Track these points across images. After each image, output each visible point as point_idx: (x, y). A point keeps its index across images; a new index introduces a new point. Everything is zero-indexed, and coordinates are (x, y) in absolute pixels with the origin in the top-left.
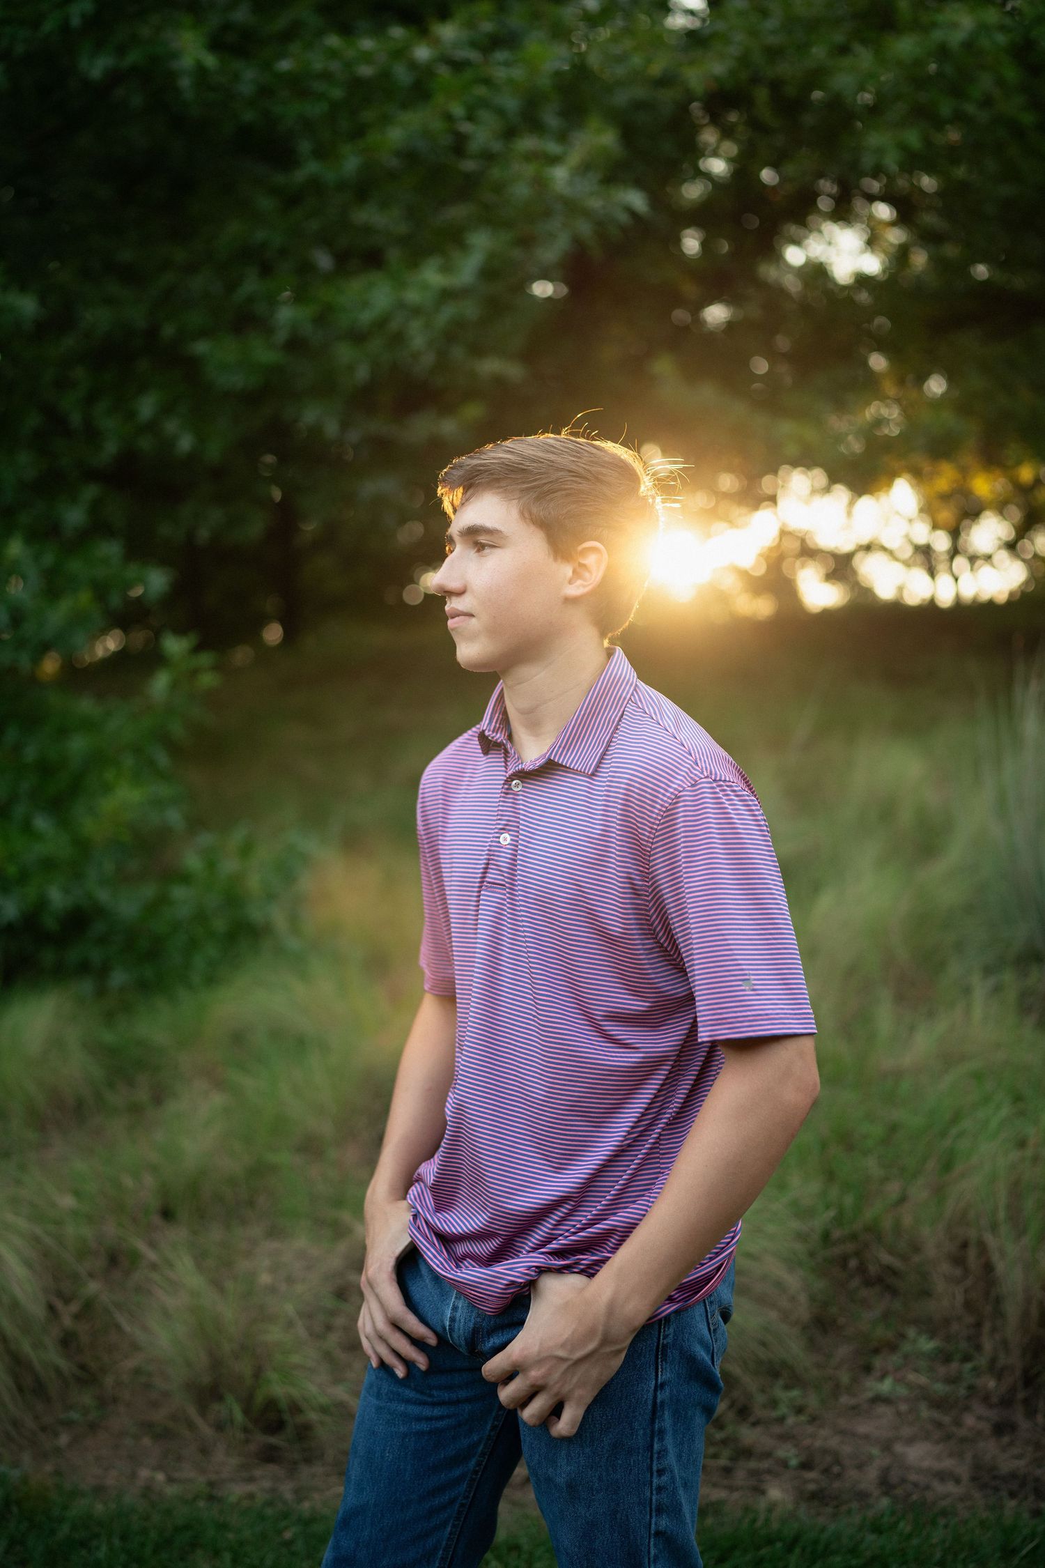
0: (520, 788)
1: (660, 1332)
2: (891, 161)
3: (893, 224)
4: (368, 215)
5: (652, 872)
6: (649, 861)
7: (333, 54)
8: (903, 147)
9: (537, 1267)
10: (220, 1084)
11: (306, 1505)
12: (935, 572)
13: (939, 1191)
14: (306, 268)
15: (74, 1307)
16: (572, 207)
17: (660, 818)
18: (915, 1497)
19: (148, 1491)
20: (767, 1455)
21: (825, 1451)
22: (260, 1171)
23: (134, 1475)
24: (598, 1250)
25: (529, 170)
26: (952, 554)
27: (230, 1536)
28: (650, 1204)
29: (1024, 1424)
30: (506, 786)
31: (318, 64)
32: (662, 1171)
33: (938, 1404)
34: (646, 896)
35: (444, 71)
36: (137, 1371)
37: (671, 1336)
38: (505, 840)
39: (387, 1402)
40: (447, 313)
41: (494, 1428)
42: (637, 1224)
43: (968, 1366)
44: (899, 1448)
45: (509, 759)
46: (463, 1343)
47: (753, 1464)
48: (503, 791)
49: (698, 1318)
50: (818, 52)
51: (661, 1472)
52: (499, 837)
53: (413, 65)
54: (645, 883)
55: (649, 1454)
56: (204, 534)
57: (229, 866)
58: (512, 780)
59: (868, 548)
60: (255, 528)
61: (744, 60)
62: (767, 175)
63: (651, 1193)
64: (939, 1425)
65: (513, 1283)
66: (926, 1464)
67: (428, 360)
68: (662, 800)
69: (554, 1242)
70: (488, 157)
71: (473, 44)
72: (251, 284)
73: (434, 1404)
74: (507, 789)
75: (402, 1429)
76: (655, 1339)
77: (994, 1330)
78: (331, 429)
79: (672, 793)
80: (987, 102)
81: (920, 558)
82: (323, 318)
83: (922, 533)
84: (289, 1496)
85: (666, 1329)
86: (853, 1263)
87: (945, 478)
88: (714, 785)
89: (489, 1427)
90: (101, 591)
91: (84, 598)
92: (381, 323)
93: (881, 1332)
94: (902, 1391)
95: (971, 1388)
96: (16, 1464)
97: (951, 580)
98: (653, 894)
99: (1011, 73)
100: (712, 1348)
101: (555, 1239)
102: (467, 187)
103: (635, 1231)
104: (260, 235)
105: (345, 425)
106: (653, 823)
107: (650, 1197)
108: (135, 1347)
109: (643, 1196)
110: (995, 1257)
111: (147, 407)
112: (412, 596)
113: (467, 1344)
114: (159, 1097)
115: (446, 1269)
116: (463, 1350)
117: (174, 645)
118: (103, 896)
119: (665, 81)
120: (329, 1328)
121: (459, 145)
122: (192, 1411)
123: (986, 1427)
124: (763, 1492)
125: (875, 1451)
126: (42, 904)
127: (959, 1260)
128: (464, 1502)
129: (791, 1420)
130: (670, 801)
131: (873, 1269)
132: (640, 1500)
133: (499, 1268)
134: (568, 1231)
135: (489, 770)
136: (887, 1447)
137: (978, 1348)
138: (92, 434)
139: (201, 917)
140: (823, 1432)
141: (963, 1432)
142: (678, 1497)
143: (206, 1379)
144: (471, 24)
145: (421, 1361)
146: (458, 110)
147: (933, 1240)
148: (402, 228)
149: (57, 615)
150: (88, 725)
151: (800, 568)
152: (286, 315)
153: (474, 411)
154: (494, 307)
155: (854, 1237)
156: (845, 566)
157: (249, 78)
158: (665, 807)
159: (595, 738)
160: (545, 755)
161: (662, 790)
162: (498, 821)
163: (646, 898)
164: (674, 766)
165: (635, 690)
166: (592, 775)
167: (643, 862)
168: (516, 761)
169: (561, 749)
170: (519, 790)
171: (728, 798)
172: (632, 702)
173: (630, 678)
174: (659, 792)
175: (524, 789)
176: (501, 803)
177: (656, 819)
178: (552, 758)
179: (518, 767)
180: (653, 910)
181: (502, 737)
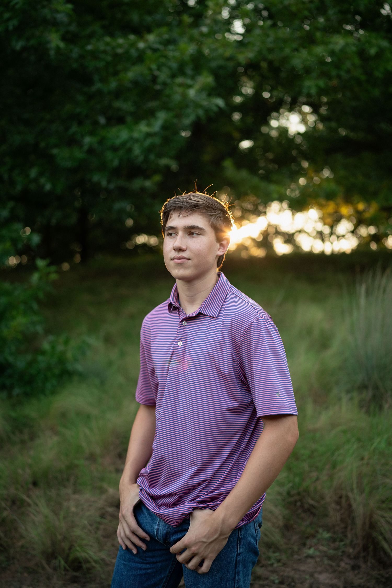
1: (239, 533)
2: (313, 91)
3: (311, 113)
4: (117, 104)
5: (240, 353)
6: (239, 349)
7: (107, 44)
8: (318, 87)
9: (193, 507)
10: (56, 433)
12: (324, 240)
13: (331, 477)
14: (96, 123)
16: (197, 105)
17: (244, 332)
20: (267, 579)
21: (289, 577)
22: (71, 467)
24: (215, 501)
25: (180, 90)
26: (330, 234)
28: (236, 483)
29: (363, 566)
30: (181, 324)
31: (102, 47)
32: (239, 470)
33: (331, 558)
34: (237, 362)
35: (149, 52)
36: (22, 547)
37: (243, 535)
38: (180, 344)
39: (128, 563)
40: (149, 142)
41: (170, 572)
42: (231, 491)
43: (342, 543)
44: (316, 575)
45: (180, 314)
46: (162, 538)
47: (261, 582)
48: (180, 325)
49: (251, 527)
50: (287, 51)
52: (178, 343)
53: (137, 49)
54: (237, 357)
55: (234, 581)
56: (54, 221)
57: (60, 348)
58: (183, 322)
59: (300, 231)
60: (73, 219)
61: (260, 52)
62: (266, 95)
63: (236, 479)
64: (331, 566)
65: (183, 514)
66: (327, 581)
67: (141, 158)
68: (245, 326)
69: (199, 498)
70: (165, 84)
71: (160, 43)
72: (74, 128)
73: (147, 563)
74: (181, 325)
75: (134, 573)
76: (237, 536)
77: (352, 529)
78: (104, 183)
79: (249, 323)
80: (348, 71)
81: (319, 236)
82: (102, 141)
83: (320, 227)
85: (241, 532)
86: (299, 504)
87: (331, 207)
88: (264, 320)
89: (168, 572)
90: (14, 242)
91: (8, 245)
92: (124, 144)
93: (309, 530)
94: (318, 553)
95: (343, 552)
97: (330, 244)
98: (240, 361)
99: (357, 61)
100: (256, 539)
101: (199, 497)
102: (157, 95)
103: (230, 493)
104: (78, 110)
105: (109, 182)
106: (242, 335)
107: (236, 480)
108: (22, 537)
109: (233, 480)
110: (352, 502)
111: (33, 173)
112: (129, 245)
113: (163, 539)
114: (32, 437)
115: (155, 509)
116: (161, 542)
117: (41, 263)
118: (11, 359)
119: (230, 59)
120: (98, 529)
121: (154, 79)
122: (44, 563)
123: (348, 567)
125: (307, 577)
127: (338, 503)
129: (275, 565)
130: (249, 326)
131: (306, 506)
133: (178, 508)
134: (204, 494)
135: (175, 318)
136: (312, 575)
137: (346, 536)
138: (12, 183)
139: (49, 368)
140: (288, 569)
141: (340, 569)
143: (50, 550)
144: (159, 35)
145: (144, 547)
146: (154, 66)
147: (329, 496)
148: (132, 109)
150: (7, 293)
151: (275, 238)
152: (87, 140)
153: (157, 178)
154: (166, 140)
155: (299, 494)
156: (291, 238)
157: (76, 52)
158: (246, 328)
159: (217, 304)
160: (197, 311)
161: (245, 322)
162: (177, 337)
163: (237, 363)
164: (249, 313)
165: (230, 287)
166: (217, 318)
167: (237, 350)
168: (184, 313)
169: (204, 309)
170: (185, 325)
171: (269, 326)
172: (230, 291)
173: (228, 283)
174: (244, 323)
175: (187, 325)
176: (179, 330)
177: (243, 333)
178: (201, 312)
179: (186, 316)
180: (239, 368)
181: (177, 305)
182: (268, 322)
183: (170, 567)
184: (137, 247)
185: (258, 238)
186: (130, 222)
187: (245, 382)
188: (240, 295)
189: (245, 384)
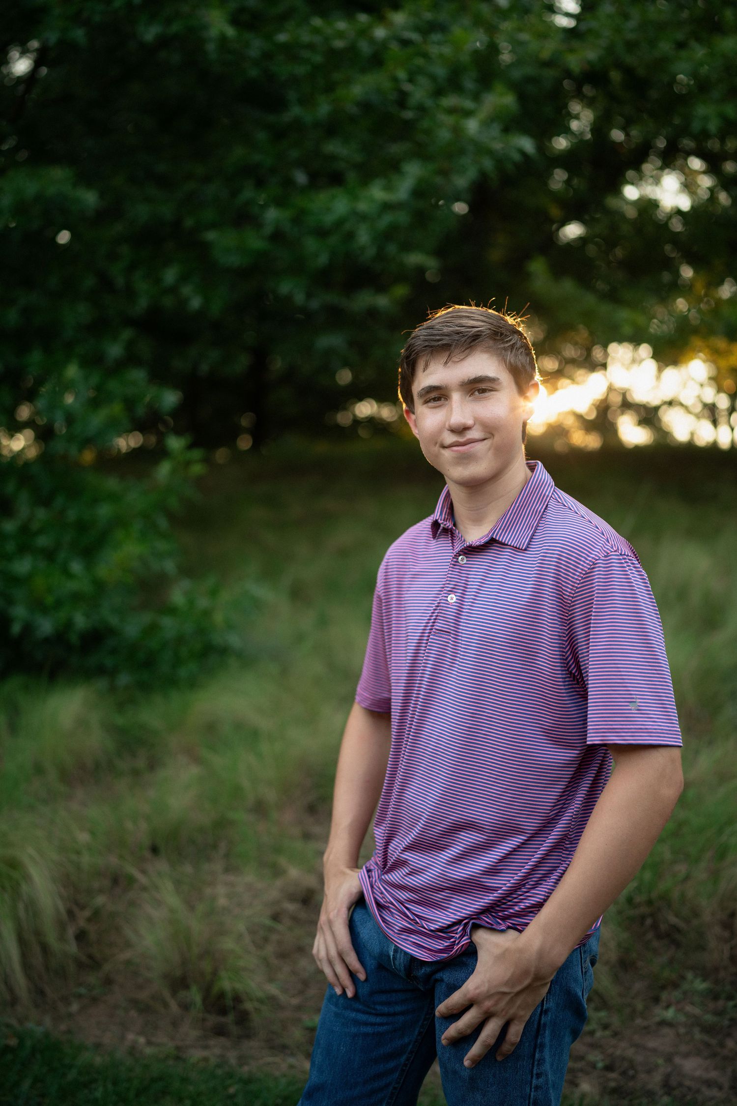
0: (465, 561)
2: (713, 125)
3: (704, 172)
4: (333, 147)
6: (569, 610)
7: (316, 31)
8: (723, 117)
10: (197, 760)
11: (246, 1069)
12: (717, 423)
13: (715, 875)
14: (288, 183)
15: (87, 913)
16: (481, 150)
17: (580, 579)
18: (689, 1097)
19: (133, 1050)
20: (582, 1058)
21: (623, 1059)
22: (222, 824)
23: (123, 1038)
25: (449, 120)
26: (730, 411)
27: (191, 1088)
30: (455, 560)
31: (306, 37)
33: (708, 1029)
35: (394, 47)
36: (128, 962)
38: (452, 599)
40: (387, 220)
41: (420, 1033)
43: (731, 1003)
44: (677, 1060)
45: (454, 541)
46: (402, 969)
48: (453, 563)
49: (574, 962)
50: (665, 47)
51: (539, 1076)
52: (447, 597)
53: (372, 41)
54: (564, 628)
55: (532, 1061)
56: (204, 368)
57: (202, 603)
58: (459, 556)
59: (670, 403)
60: (242, 363)
61: (610, 49)
62: (617, 135)
64: (708, 1045)
66: (698, 1073)
67: (371, 252)
68: (582, 565)
70: (421, 109)
71: (417, 29)
72: (247, 193)
74: (456, 562)
75: (354, 1030)
78: (299, 298)
79: (590, 561)
81: (707, 412)
82: (297, 220)
83: (710, 395)
84: (233, 1061)
86: (649, 921)
88: (621, 557)
89: (416, 1032)
90: (130, 404)
91: (116, 409)
92: (340, 223)
93: (667, 974)
94: (682, 1018)
95: (733, 1019)
96: (39, 1023)
97: (729, 429)
98: (569, 635)
100: (583, 984)
102: (406, 130)
104: (257, 158)
105: (309, 295)
106: (575, 583)
108: (128, 945)
111: (170, 275)
112: (343, 419)
113: (405, 969)
114: (153, 765)
116: (402, 974)
117: (175, 443)
118: (114, 621)
119: (548, 64)
120: (266, 940)
121: (402, 100)
122: (167, 994)
124: (577, 1085)
125: (660, 1061)
126: (69, 624)
127: (727, 925)
128: (396, 1086)
129: (599, 1034)
130: (589, 567)
131: (663, 927)
132: (522, 1094)
135: (443, 550)
136: (669, 1059)
138: (130, 293)
139: (180, 640)
140: (623, 1044)
141: (725, 1052)
142: (549, 1095)
143: (178, 973)
144: (416, 14)
146: (402, 74)
147: (709, 910)
148: (358, 158)
149: (97, 420)
150: (114, 498)
151: (620, 415)
152: (272, 215)
153: (401, 291)
154: (421, 218)
155: (650, 903)
156: (652, 415)
157: (256, 46)
158: (584, 571)
159: (526, 523)
160: (487, 535)
161: (583, 559)
162: (447, 585)
163: (564, 638)
164: (592, 542)
165: (554, 491)
166: (525, 550)
167: (564, 612)
168: (461, 541)
169: (501, 531)
170: (464, 563)
171: (630, 568)
172: (553, 498)
173: (550, 482)
174: (581, 560)
175: (467, 562)
176: (450, 572)
177: (577, 579)
178: (494, 537)
179: (465, 545)
180: (567, 649)
181: (449, 525)
182: (628, 560)
183: (420, 1024)
184: (357, 422)
185: (587, 414)
186: (345, 377)
187: (578, 677)
188: (574, 506)
189: (577, 680)
